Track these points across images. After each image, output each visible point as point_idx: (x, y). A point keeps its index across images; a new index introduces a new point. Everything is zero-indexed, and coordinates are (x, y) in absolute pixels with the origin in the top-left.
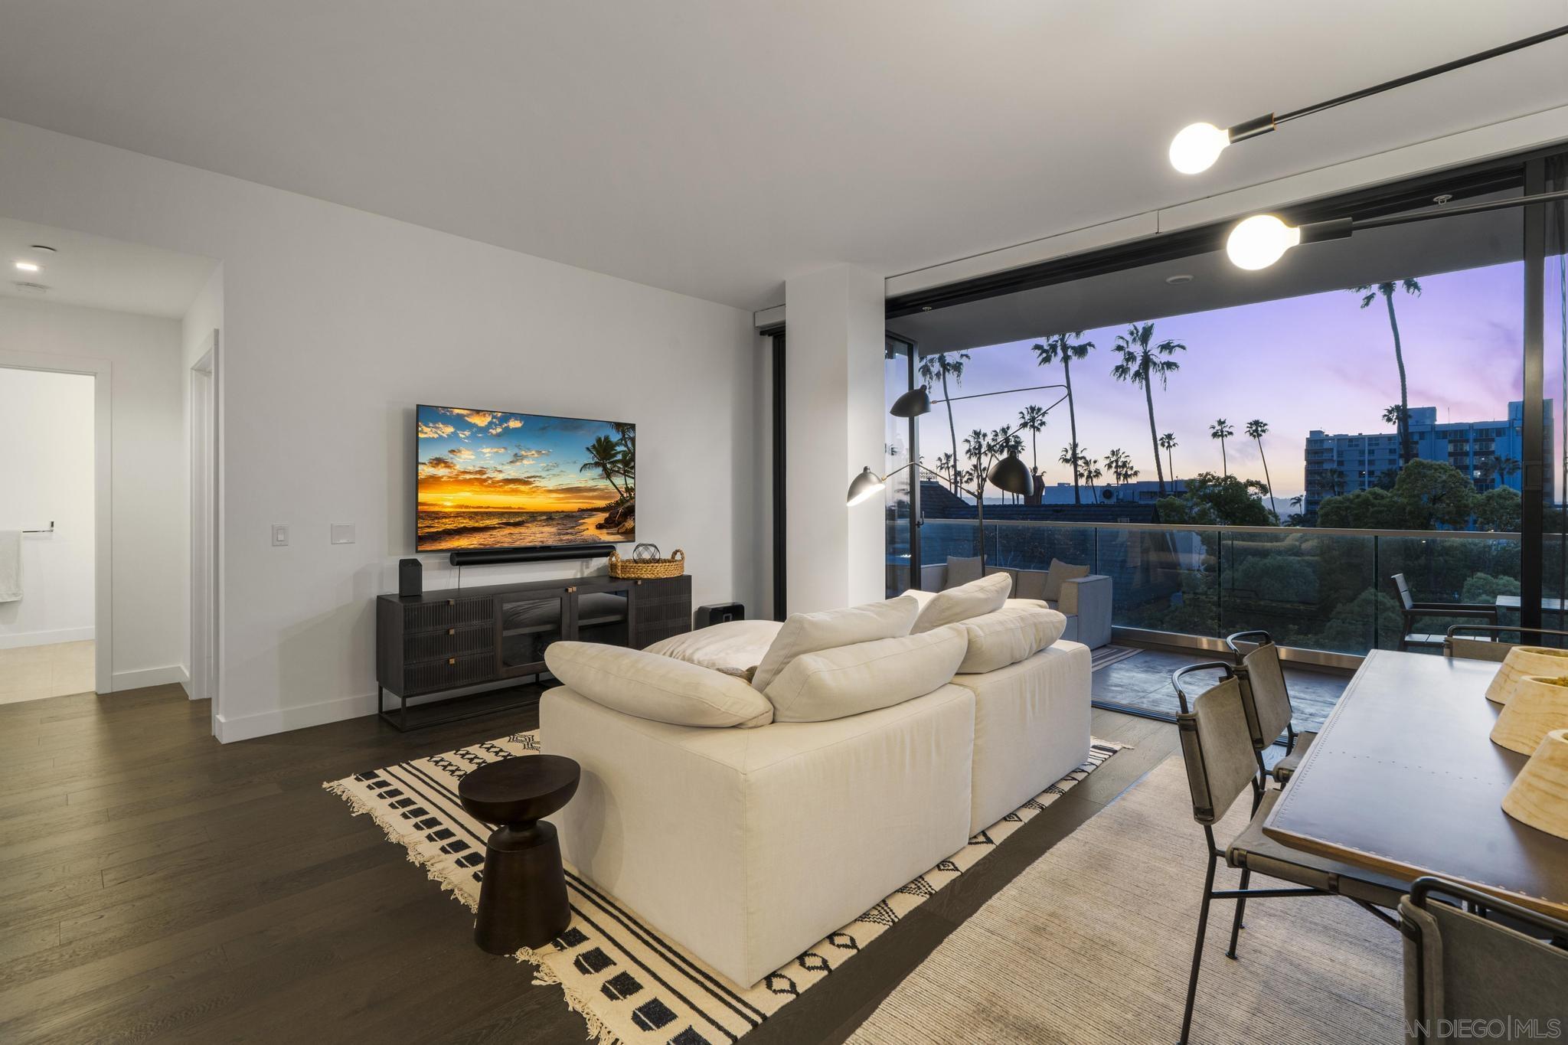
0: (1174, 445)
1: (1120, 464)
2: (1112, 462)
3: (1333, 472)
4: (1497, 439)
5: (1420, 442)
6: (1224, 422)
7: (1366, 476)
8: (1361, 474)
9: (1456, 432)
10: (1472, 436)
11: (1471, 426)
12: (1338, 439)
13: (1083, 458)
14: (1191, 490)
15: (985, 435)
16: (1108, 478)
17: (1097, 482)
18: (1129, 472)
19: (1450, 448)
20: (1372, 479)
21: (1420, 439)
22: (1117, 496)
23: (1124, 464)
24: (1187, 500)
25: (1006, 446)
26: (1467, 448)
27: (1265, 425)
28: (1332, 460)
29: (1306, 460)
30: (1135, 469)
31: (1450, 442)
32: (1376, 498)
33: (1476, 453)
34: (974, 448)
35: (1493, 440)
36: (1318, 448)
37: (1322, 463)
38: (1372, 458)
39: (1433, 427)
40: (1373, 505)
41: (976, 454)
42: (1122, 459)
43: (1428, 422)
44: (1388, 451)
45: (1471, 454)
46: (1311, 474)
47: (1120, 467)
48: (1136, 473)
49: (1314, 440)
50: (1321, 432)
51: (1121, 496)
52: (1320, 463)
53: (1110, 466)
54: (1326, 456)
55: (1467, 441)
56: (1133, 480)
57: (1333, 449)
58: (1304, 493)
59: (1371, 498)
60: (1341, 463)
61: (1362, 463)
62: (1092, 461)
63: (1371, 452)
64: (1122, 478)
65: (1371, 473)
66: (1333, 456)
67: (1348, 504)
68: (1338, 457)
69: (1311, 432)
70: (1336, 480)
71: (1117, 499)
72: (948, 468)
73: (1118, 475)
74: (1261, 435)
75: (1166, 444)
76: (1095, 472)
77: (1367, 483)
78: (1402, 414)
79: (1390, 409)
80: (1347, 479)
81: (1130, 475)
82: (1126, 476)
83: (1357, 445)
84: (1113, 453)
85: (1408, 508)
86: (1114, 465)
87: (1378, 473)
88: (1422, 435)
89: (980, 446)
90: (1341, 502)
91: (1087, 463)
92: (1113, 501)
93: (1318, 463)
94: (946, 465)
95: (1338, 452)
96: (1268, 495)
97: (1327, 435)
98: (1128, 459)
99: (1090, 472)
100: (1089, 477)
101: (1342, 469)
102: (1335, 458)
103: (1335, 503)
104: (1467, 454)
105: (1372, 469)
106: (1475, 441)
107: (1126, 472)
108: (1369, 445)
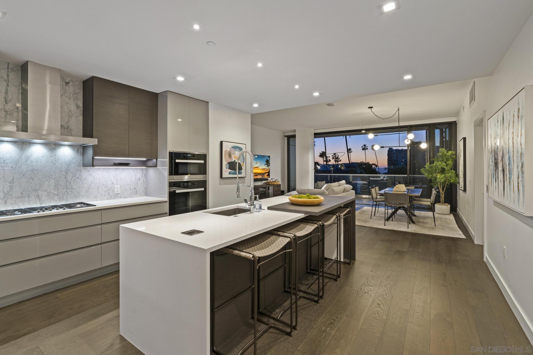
0: (351, 152)
3: (395, 160)
6: (366, 145)
8: (402, 161)
12: (396, 150)
16: (332, 162)
17: (329, 163)
22: (334, 167)
23: (337, 158)
28: (395, 157)
29: (388, 156)
30: (340, 159)
36: (391, 153)
38: (405, 156)
42: (337, 156)
46: (389, 161)
48: (340, 161)
49: (390, 151)
50: (391, 148)
52: (392, 157)
53: (333, 158)
54: (393, 155)
56: (340, 163)
57: (395, 153)
58: (387, 166)
61: (403, 157)
62: (328, 157)
63: (405, 154)
65: (404, 161)
66: (395, 155)
69: (389, 148)
70: (395, 163)
73: (336, 161)
76: (329, 160)
81: (339, 161)
83: (401, 152)
84: (334, 154)
86: (334, 158)
95: (397, 154)
96: (378, 167)
97: (393, 149)
99: (327, 160)
100: (327, 162)
101: (397, 159)
105: (405, 159)
108: (405, 152)
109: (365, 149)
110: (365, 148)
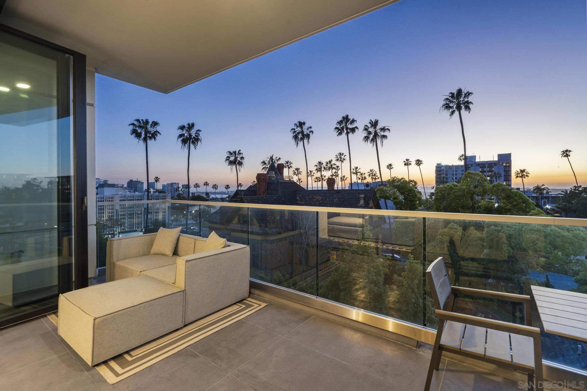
0: (392, 168)
1: (373, 175)
2: (370, 174)
3: (444, 178)
4: (494, 166)
5: (471, 167)
6: (408, 160)
7: (455, 179)
8: (453, 179)
9: (482, 164)
10: (487, 166)
11: (487, 162)
12: (446, 167)
13: (360, 172)
14: (389, 184)
15: (322, 164)
16: (369, 180)
17: (365, 181)
18: (376, 178)
19: (480, 170)
20: (456, 180)
21: (471, 166)
22: (371, 186)
24: (388, 187)
25: (331, 168)
26: (485, 169)
27: (422, 161)
28: (444, 174)
29: (436, 173)
31: (480, 167)
32: (454, 187)
33: (488, 171)
34: (319, 168)
35: (493, 167)
36: (439, 169)
37: (441, 175)
38: (456, 173)
39: (475, 162)
40: (454, 189)
41: (320, 171)
42: (374, 173)
43: (473, 161)
44: (461, 171)
45: (487, 171)
46: (437, 178)
47: (373, 176)
48: (378, 178)
49: (439, 167)
50: (440, 164)
51: (372, 187)
52: (440, 175)
53: (370, 175)
54: (442, 172)
55: (485, 167)
56: (377, 181)
57: (444, 170)
58: (435, 185)
59: (453, 186)
60: (447, 175)
61: (453, 174)
63: (456, 171)
64: (374, 180)
65: (456, 178)
66: (444, 172)
67: (445, 189)
68: (446, 173)
69: (437, 164)
70: (445, 180)
71: (371, 187)
72: (311, 176)
73: (372, 178)
74: (420, 165)
75: (389, 168)
76: (364, 177)
77: (455, 181)
78: (465, 158)
79: (461, 156)
80: (448, 180)
82: (375, 179)
83: (452, 169)
84: (371, 171)
85: (466, 190)
86: (371, 175)
87: (458, 178)
88: (472, 165)
89: (321, 168)
90: (442, 188)
91: (362, 174)
92: (369, 188)
93: (439, 175)
94: (310, 175)
95: (446, 171)
97: (442, 165)
98: (376, 173)
99: (362, 177)
100: (362, 179)
101: (447, 177)
102: (445, 173)
103: (440, 189)
104: (485, 172)
105: (456, 176)
106: (488, 167)
107: (375, 177)
108: (456, 168)
109: (408, 165)
110: (408, 163)
